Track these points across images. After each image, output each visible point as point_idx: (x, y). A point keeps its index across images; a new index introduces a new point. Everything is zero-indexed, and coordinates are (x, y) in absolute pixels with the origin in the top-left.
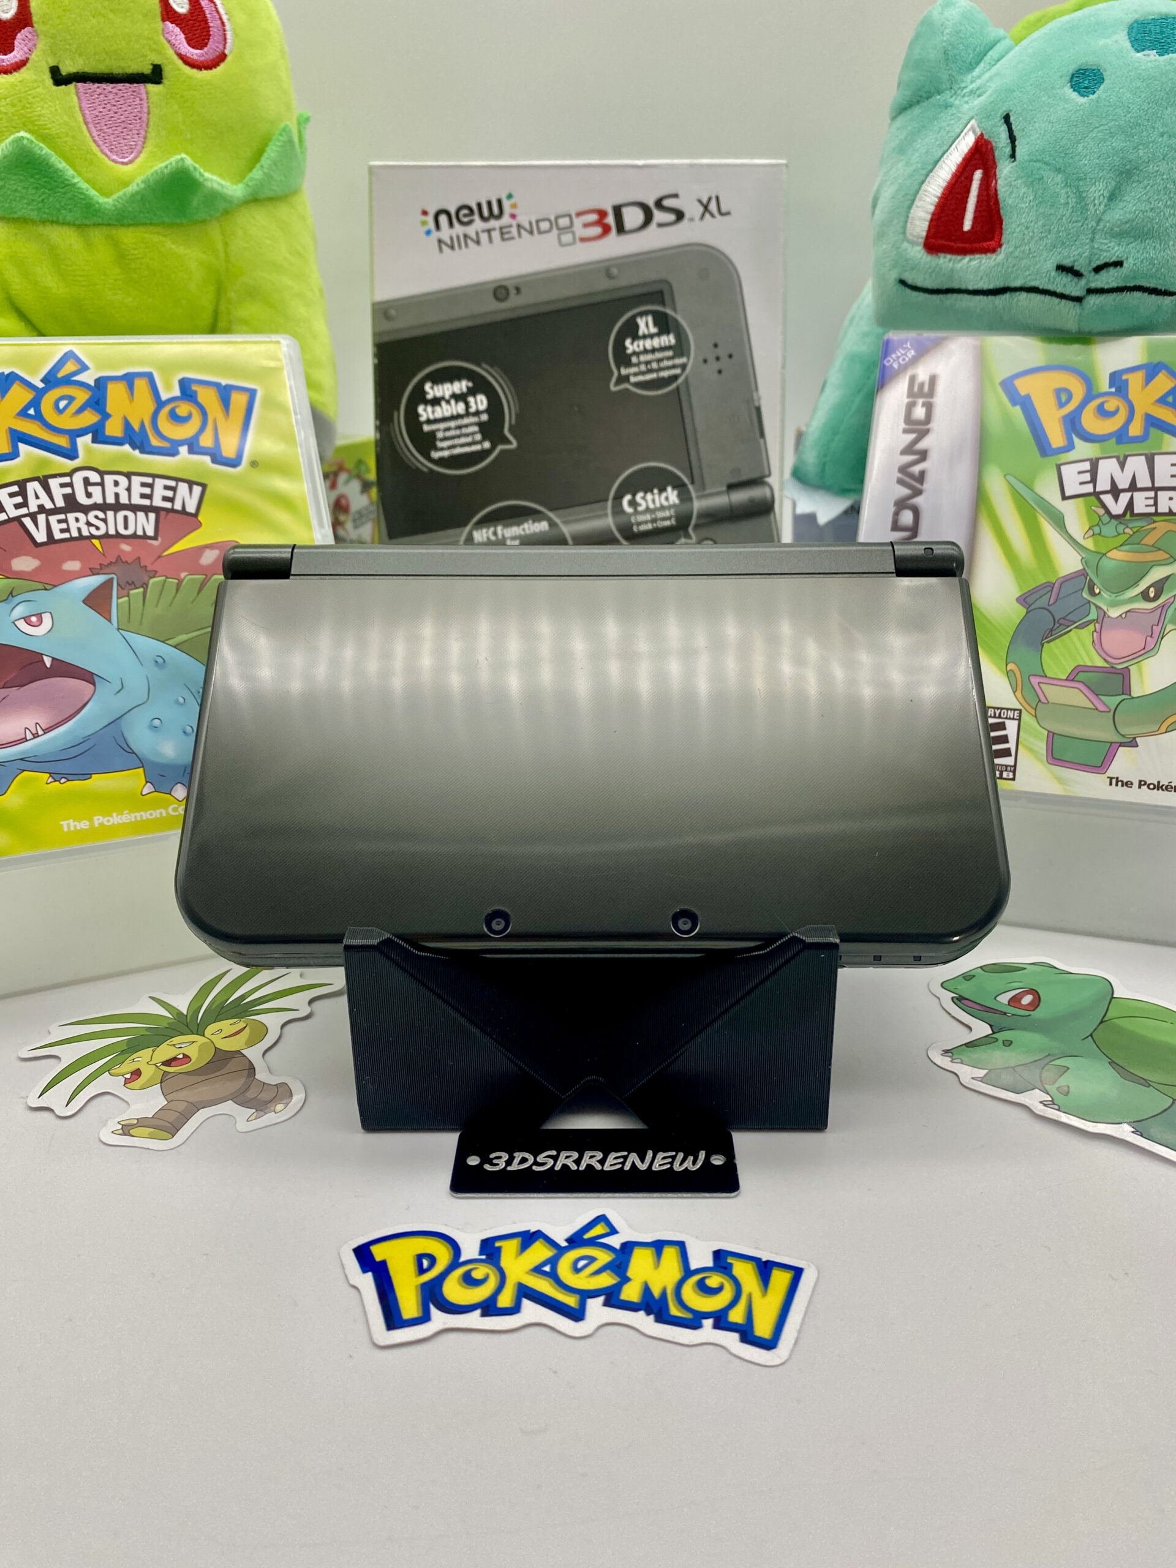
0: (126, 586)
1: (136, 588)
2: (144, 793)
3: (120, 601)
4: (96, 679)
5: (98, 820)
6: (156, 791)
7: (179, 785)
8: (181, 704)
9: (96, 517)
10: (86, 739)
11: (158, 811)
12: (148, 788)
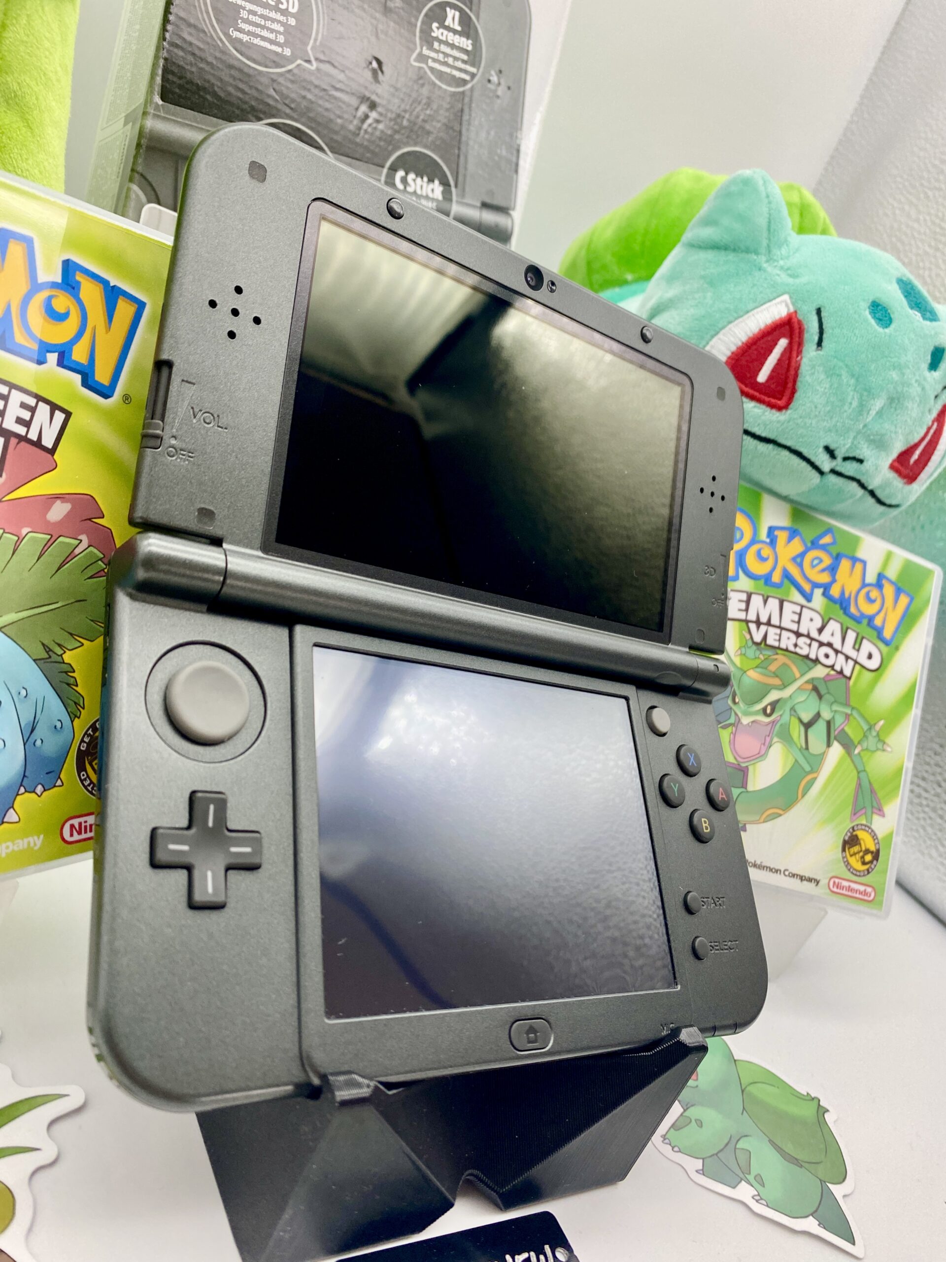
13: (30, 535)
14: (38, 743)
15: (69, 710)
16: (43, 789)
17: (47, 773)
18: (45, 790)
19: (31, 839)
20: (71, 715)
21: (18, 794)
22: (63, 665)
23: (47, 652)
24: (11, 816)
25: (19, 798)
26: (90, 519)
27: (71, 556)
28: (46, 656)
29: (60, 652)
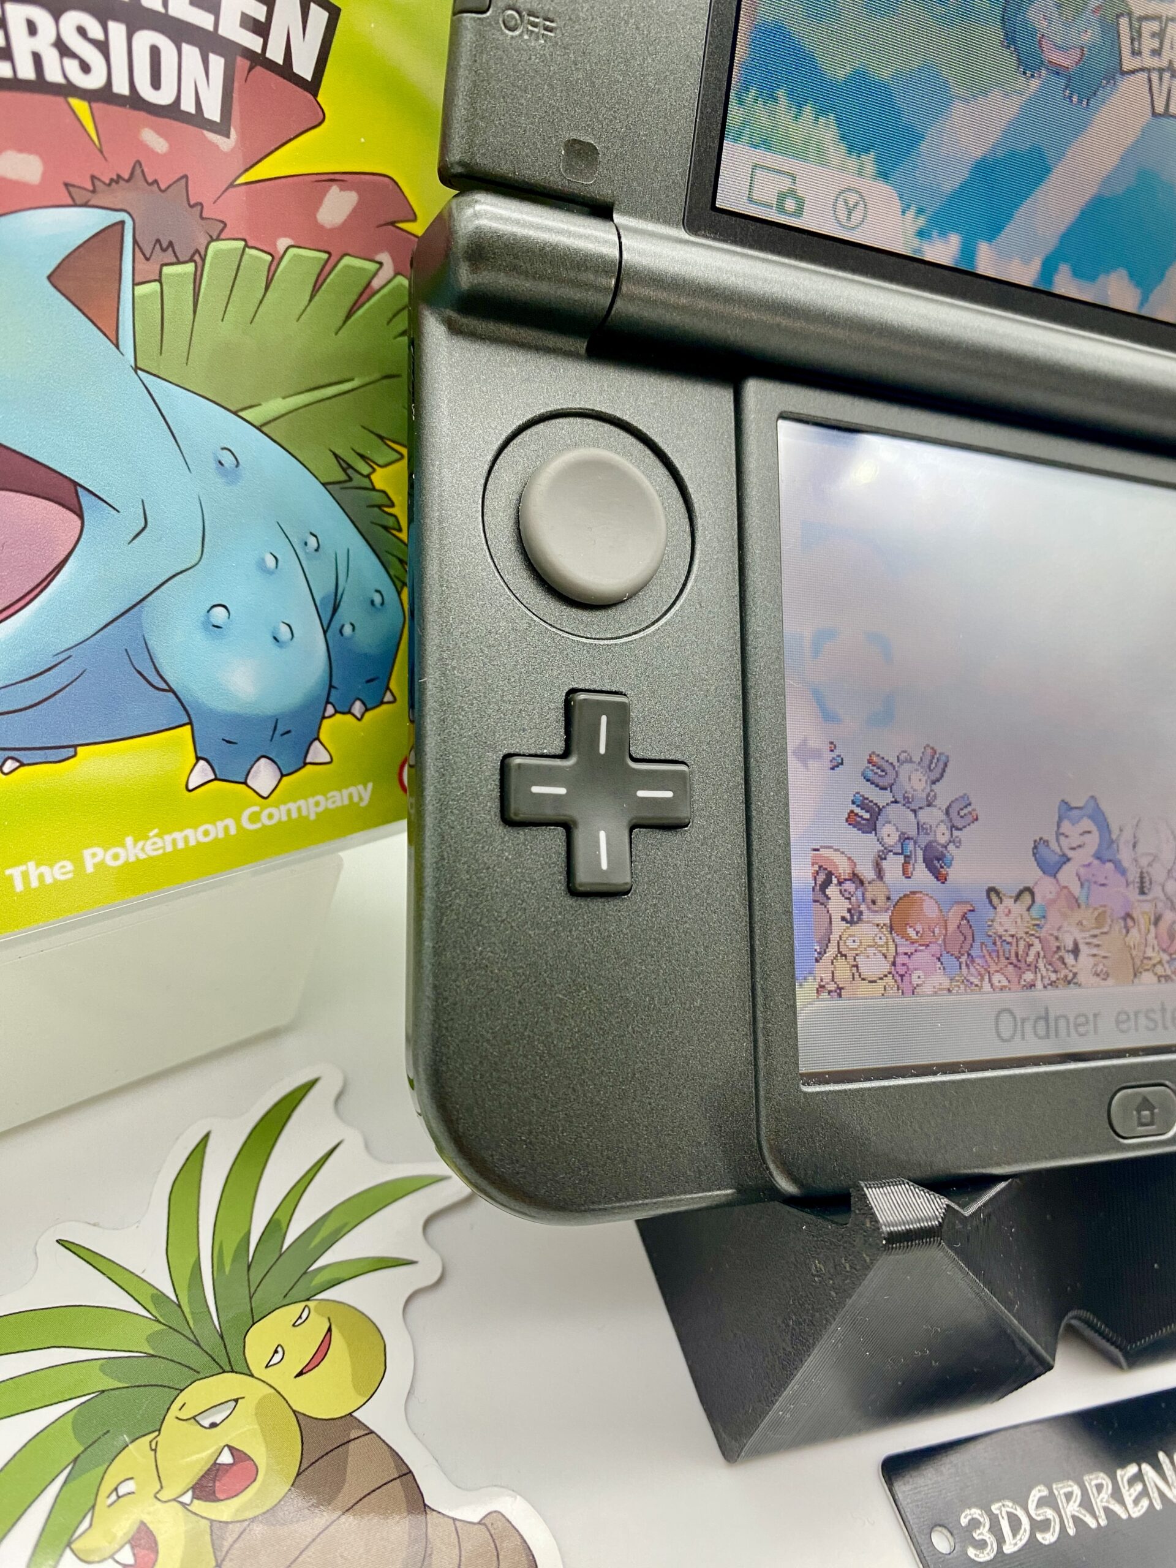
0: (154, 251)
1: (179, 262)
2: (191, 787)
3: (140, 290)
4: (85, 500)
5: (93, 855)
6: (216, 779)
7: (263, 760)
8: (270, 572)
9: (82, 31)
10: (64, 657)
11: (220, 825)
12: (202, 771)
13: (293, 251)
14: (348, 630)
15: (392, 573)
16: (363, 709)
17: (368, 681)
18: (367, 710)
19: (352, 789)
20: (397, 582)
21: (324, 718)
22: (374, 493)
23: (344, 470)
24: (317, 753)
25: (326, 722)
26: (393, 224)
27: (366, 292)
28: (342, 477)
29: (365, 469)
